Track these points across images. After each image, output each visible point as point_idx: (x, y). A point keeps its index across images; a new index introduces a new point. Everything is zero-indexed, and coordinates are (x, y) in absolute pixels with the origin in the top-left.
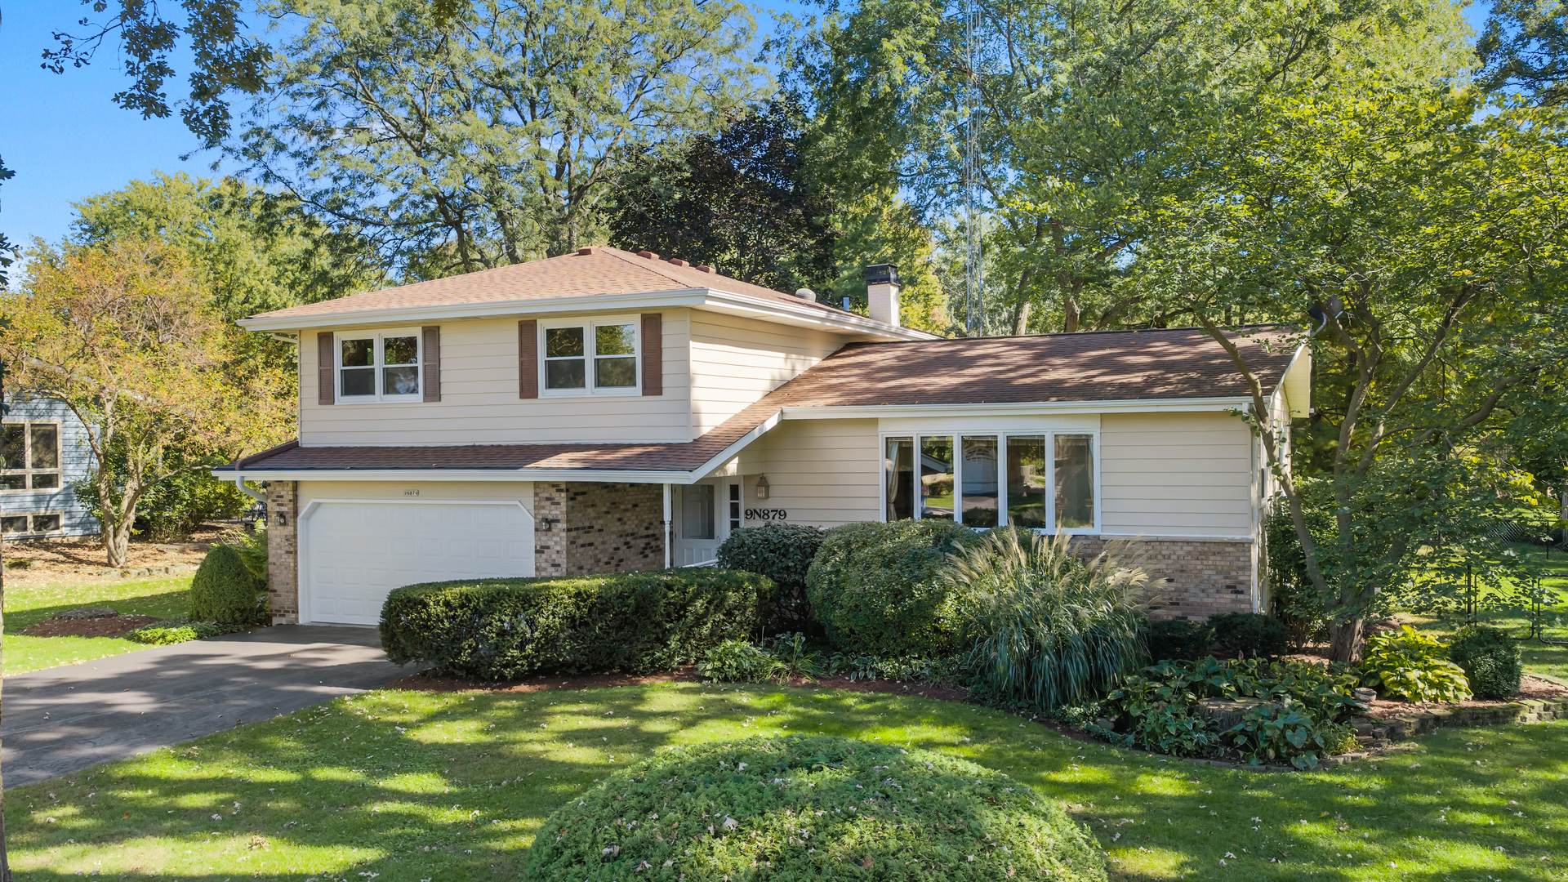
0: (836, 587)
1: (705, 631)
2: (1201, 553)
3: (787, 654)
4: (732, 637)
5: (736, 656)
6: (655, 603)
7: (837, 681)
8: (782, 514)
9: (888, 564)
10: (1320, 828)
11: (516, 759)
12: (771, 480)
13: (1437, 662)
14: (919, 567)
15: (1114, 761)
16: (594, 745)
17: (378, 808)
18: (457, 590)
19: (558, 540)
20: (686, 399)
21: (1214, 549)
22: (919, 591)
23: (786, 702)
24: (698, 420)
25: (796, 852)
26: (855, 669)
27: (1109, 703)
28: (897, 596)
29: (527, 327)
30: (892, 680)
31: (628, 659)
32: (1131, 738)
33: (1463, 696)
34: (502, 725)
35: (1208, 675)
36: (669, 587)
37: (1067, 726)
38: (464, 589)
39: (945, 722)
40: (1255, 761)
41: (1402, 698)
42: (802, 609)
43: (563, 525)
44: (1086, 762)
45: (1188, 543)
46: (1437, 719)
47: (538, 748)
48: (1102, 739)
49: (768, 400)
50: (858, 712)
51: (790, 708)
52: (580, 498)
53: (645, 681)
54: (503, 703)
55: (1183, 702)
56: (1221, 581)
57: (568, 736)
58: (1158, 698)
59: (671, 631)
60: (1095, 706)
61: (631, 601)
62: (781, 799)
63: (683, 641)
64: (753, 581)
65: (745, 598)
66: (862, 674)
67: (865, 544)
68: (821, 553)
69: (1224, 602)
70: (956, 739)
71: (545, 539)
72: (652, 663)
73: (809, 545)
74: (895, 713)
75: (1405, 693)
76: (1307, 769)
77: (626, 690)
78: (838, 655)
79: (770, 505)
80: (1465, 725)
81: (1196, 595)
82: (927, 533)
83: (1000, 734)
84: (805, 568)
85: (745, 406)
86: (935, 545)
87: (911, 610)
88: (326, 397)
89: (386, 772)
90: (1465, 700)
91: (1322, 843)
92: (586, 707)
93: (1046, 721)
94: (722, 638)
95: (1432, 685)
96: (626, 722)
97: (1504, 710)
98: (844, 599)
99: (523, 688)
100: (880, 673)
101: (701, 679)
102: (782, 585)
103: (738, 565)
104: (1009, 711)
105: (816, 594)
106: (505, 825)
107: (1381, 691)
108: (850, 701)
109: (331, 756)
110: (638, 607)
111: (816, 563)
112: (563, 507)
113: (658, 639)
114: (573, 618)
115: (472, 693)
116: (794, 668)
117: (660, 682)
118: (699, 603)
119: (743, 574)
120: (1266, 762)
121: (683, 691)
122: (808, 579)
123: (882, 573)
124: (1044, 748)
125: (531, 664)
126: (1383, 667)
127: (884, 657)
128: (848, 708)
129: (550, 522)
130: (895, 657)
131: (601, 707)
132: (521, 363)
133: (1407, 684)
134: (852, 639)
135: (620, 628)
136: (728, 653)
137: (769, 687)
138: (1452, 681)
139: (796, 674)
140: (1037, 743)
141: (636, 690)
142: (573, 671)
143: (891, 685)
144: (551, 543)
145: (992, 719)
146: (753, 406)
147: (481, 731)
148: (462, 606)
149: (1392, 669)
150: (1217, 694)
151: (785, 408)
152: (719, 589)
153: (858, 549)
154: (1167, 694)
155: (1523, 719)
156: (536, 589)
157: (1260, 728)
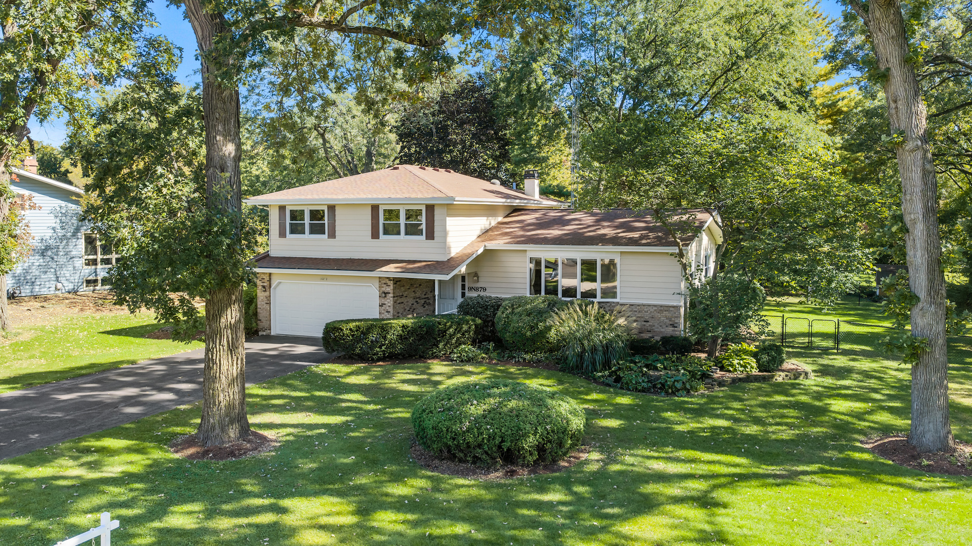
0: (507, 324)
1: (453, 341)
2: (661, 310)
3: (487, 351)
4: (465, 344)
5: (466, 352)
6: (433, 330)
7: (506, 362)
8: (485, 289)
9: (529, 315)
10: (673, 414)
11: (387, 389)
12: (480, 274)
13: (745, 357)
14: (541, 316)
15: (609, 392)
16: (415, 385)
17: (344, 405)
18: (354, 324)
19: (389, 301)
20: (445, 242)
21: (666, 309)
22: (541, 325)
23: (487, 370)
24: (450, 251)
25: (494, 409)
26: (515, 357)
27: (613, 372)
28: (532, 328)
29: (375, 208)
30: (529, 362)
31: (423, 352)
32: (619, 385)
33: (754, 370)
34: (377, 377)
35: (654, 362)
36: (439, 324)
37: (596, 380)
38: (357, 323)
39: (548, 378)
40: (663, 394)
41: (730, 371)
42: (493, 332)
43: (391, 295)
44: (599, 393)
45: (655, 306)
46: (740, 379)
47: (394, 385)
48: (609, 385)
49: (479, 239)
50: (515, 374)
51: (488, 372)
52: (398, 283)
53: (429, 361)
54: (375, 369)
55: (642, 372)
56: (668, 322)
57: (404, 381)
58: (631, 370)
59: (440, 341)
60: (607, 373)
61: (425, 329)
62: (489, 396)
63: (445, 345)
64: (473, 320)
65: (470, 328)
66: (517, 359)
67: (520, 306)
68: (501, 309)
69: (669, 331)
70: (552, 384)
71: (383, 301)
72: (432, 354)
73: (497, 305)
74: (529, 374)
75: (731, 369)
76: (681, 396)
77: (422, 364)
78: (508, 352)
79: (479, 285)
80: (751, 382)
81: (658, 328)
82: (545, 301)
83: (569, 383)
84: (495, 315)
85: (469, 243)
86: (548, 306)
87: (537, 334)
88: (282, 234)
89: (340, 393)
90: (755, 372)
91: (672, 419)
92: (409, 371)
93: (588, 378)
94: (460, 344)
95: (742, 366)
96: (425, 377)
97: (768, 376)
98: (511, 329)
99: (381, 363)
100: (525, 359)
101: (452, 361)
102: (485, 321)
103: (467, 313)
104: (574, 374)
105: (499, 326)
106: (391, 410)
107: (722, 368)
108: (512, 370)
109: (317, 388)
110: (427, 332)
111: (499, 313)
112: (392, 287)
113: (434, 345)
114: (401, 336)
115: (362, 365)
116: (490, 357)
117: (435, 362)
118: (451, 330)
119: (468, 317)
120: (667, 393)
121: (445, 365)
122: (496, 320)
123: (527, 319)
124: (584, 388)
125: (384, 354)
126: (724, 359)
127: (526, 353)
128: (511, 373)
129: (386, 293)
130: (531, 353)
131: (414, 371)
132: (372, 223)
133: (732, 365)
134: (514, 345)
135: (419, 340)
136: (463, 350)
137: (480, 363)
138: (749, 364)
139: (491, 359)
140: (582, 386)
141: (426, 364)
142: (401, 357)
143: (529, 364)
144: (386, 302)
145: (566, 377)
146: (472, 243)
147: (370, 379)
148: (357, 331)
149: (728, 359)
150: (656, 369)
151: (487, 244)
152: (459, 324)
153: (517, 308)
154: (635, 369)
155: (776, 380)
156: (386, 324)
157: (666, 381)
